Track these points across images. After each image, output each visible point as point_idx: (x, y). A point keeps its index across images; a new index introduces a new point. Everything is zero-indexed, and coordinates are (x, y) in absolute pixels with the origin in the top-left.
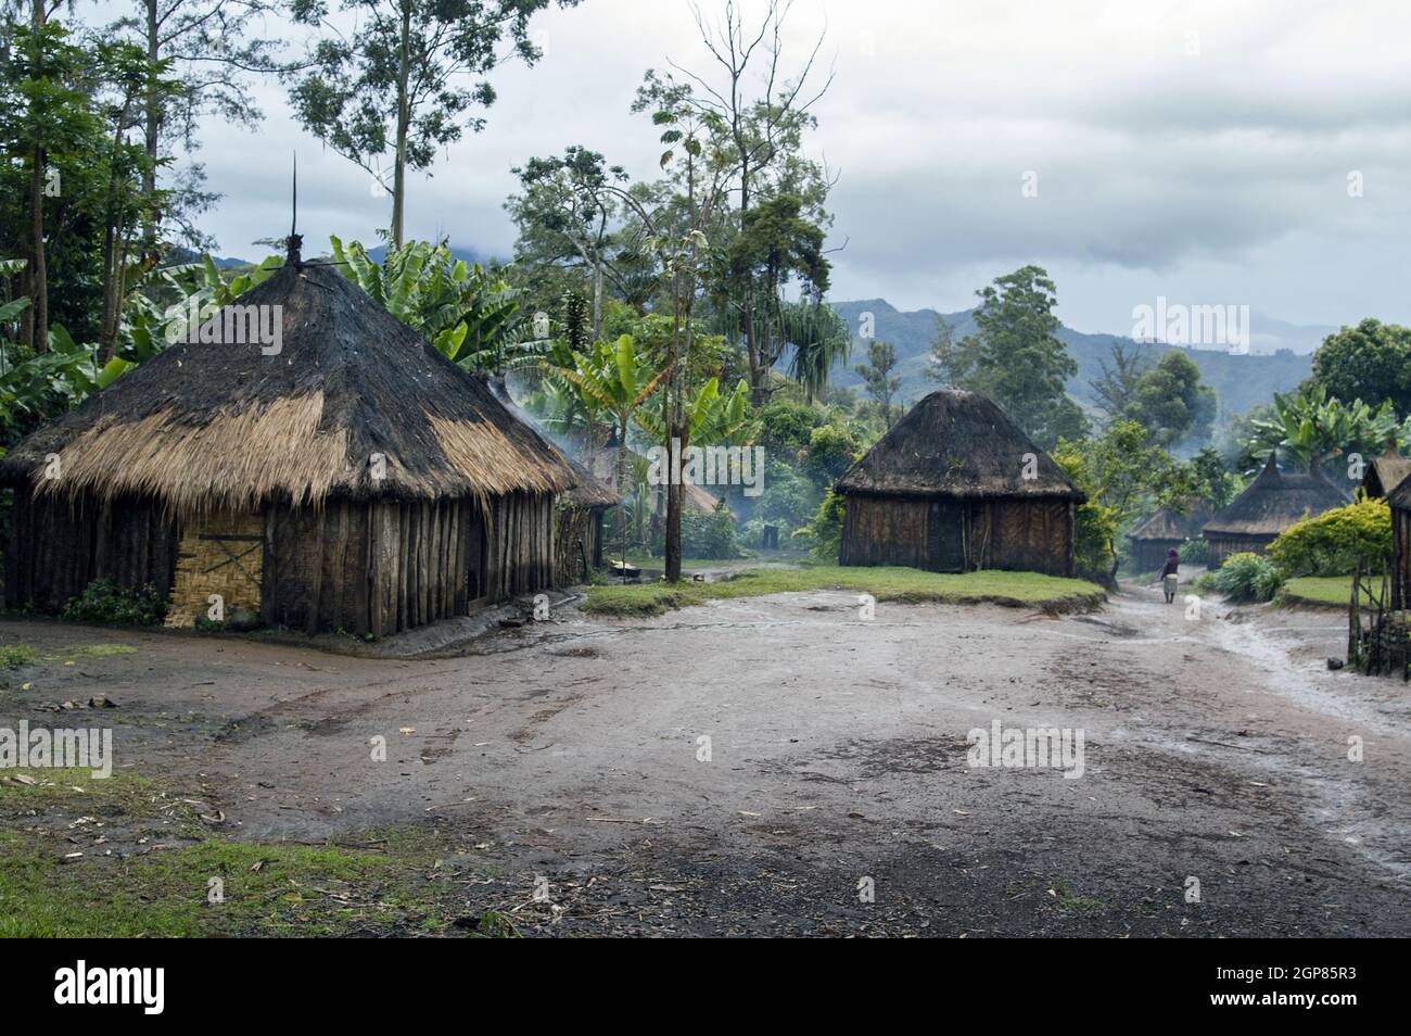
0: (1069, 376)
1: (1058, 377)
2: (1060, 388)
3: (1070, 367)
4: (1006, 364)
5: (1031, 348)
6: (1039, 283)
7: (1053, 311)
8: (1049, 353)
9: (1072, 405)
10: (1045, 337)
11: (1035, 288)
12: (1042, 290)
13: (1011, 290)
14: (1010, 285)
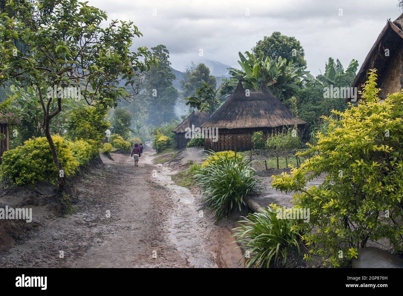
0: (173, 80)
1: (170, 80)
2: (171, 84)
3: (174, 77)
4: (153, 76)
5: (161, 71)
6: (165, 50)
7: (168, 59)
8: (167, 73)
9: (174, 89)
10: (165, 68)
11: (163, 52)
12: (165, 53)
13: (155, 52)
14: (156, 51)
